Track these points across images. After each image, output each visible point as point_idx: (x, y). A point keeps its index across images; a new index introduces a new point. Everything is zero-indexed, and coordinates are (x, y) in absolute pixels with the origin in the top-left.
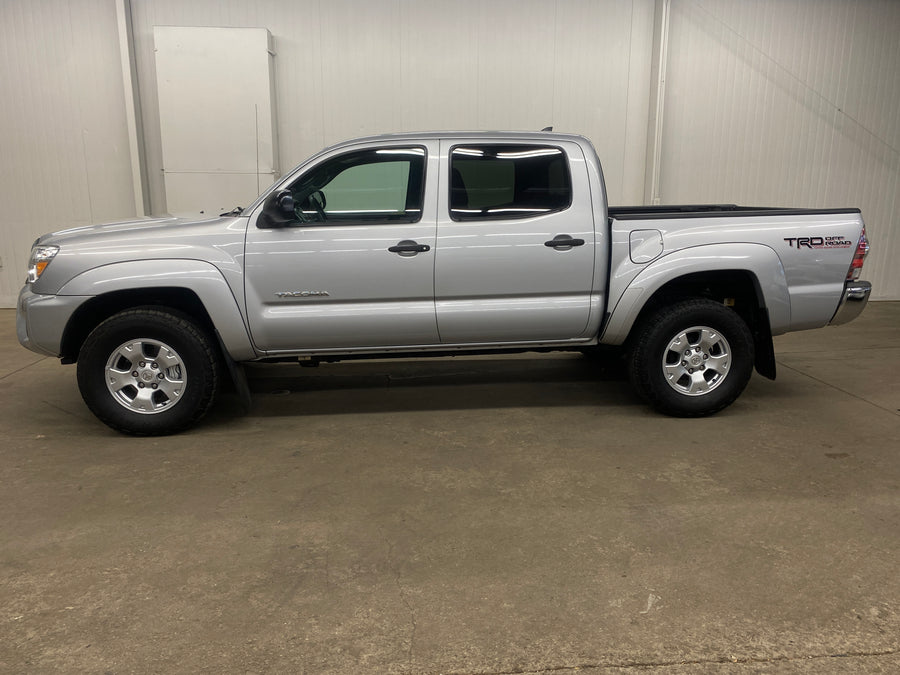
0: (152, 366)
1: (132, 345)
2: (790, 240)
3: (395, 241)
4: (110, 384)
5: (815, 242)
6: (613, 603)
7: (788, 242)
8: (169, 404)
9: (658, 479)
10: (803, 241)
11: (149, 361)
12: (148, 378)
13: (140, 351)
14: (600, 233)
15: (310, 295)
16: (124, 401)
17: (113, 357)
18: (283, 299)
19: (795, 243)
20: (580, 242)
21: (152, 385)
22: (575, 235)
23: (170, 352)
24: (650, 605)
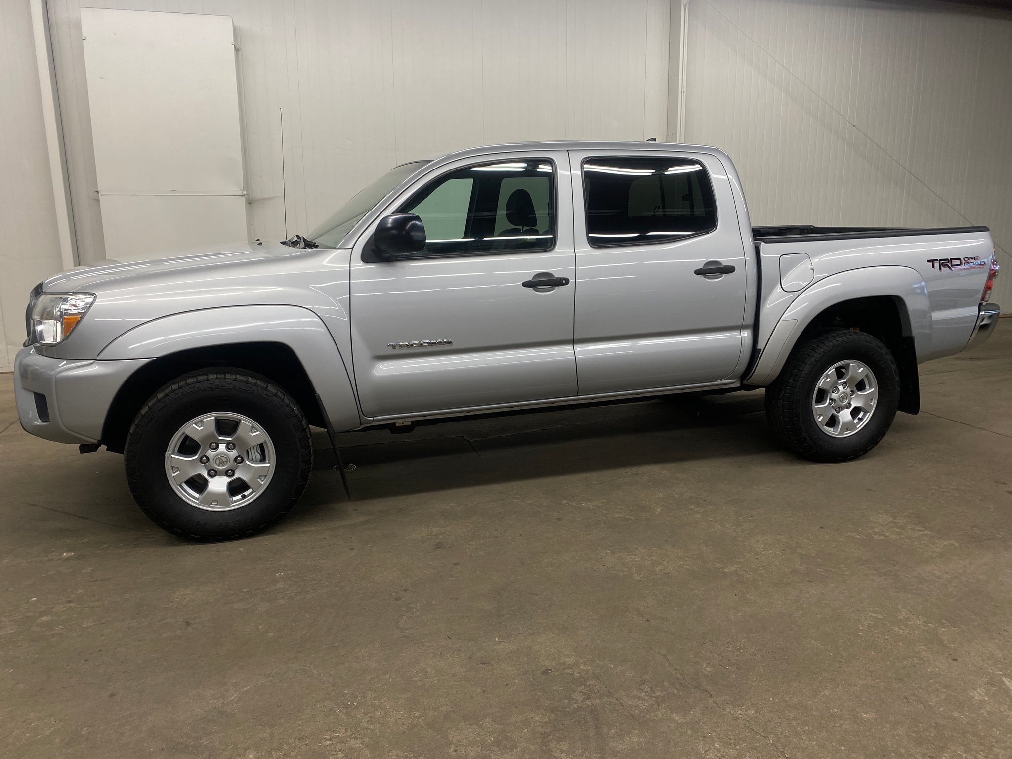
0: (227, 448)
1: (202, 421)
2: (933, 261)
3: (529, 274)
4: (173, 476)
5: (955, 263)
7: (931, 264)
8: (250, 496)
10: (946, 263)
11: (223, 442)
12: (222, 463)
13: (213, 428)
14: (750, 257)
15: (431, 344)
16: (190, 496)
17: (176, 440)
18: (398, 351)
19: (937, 264)
20: (730, 270)
21: (226, 473)
22: (725, 261)
23: (252, 427)
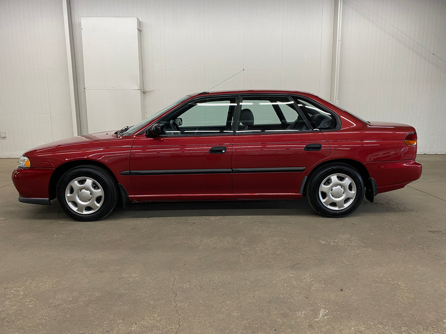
6: (299, 314)
9: (332, 243)
24: (321, 316)
